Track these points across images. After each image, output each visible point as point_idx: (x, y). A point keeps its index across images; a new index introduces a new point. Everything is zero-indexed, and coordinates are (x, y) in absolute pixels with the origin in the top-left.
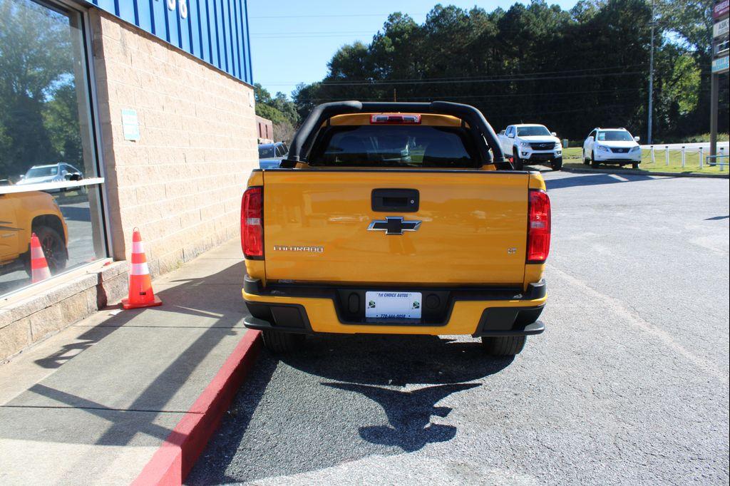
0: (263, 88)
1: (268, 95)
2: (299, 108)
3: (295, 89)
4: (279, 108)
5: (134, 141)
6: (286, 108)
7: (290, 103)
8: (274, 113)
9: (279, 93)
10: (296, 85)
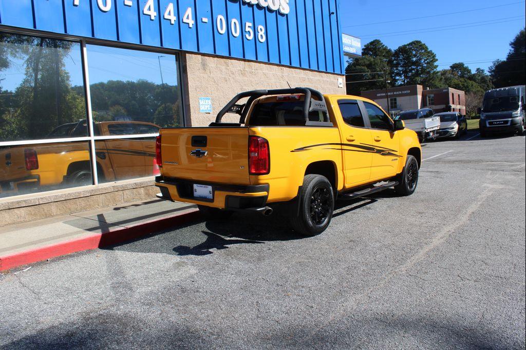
0: (465, 65)
1: (469, 71)
2: (495, 80)
3: (492, 65)
4: (477, 81)
5: (209, 113)
6: (483, 80)
7: (487, 76)
8: (472, 85)
9: (478, 70)
10: (493, 62)
